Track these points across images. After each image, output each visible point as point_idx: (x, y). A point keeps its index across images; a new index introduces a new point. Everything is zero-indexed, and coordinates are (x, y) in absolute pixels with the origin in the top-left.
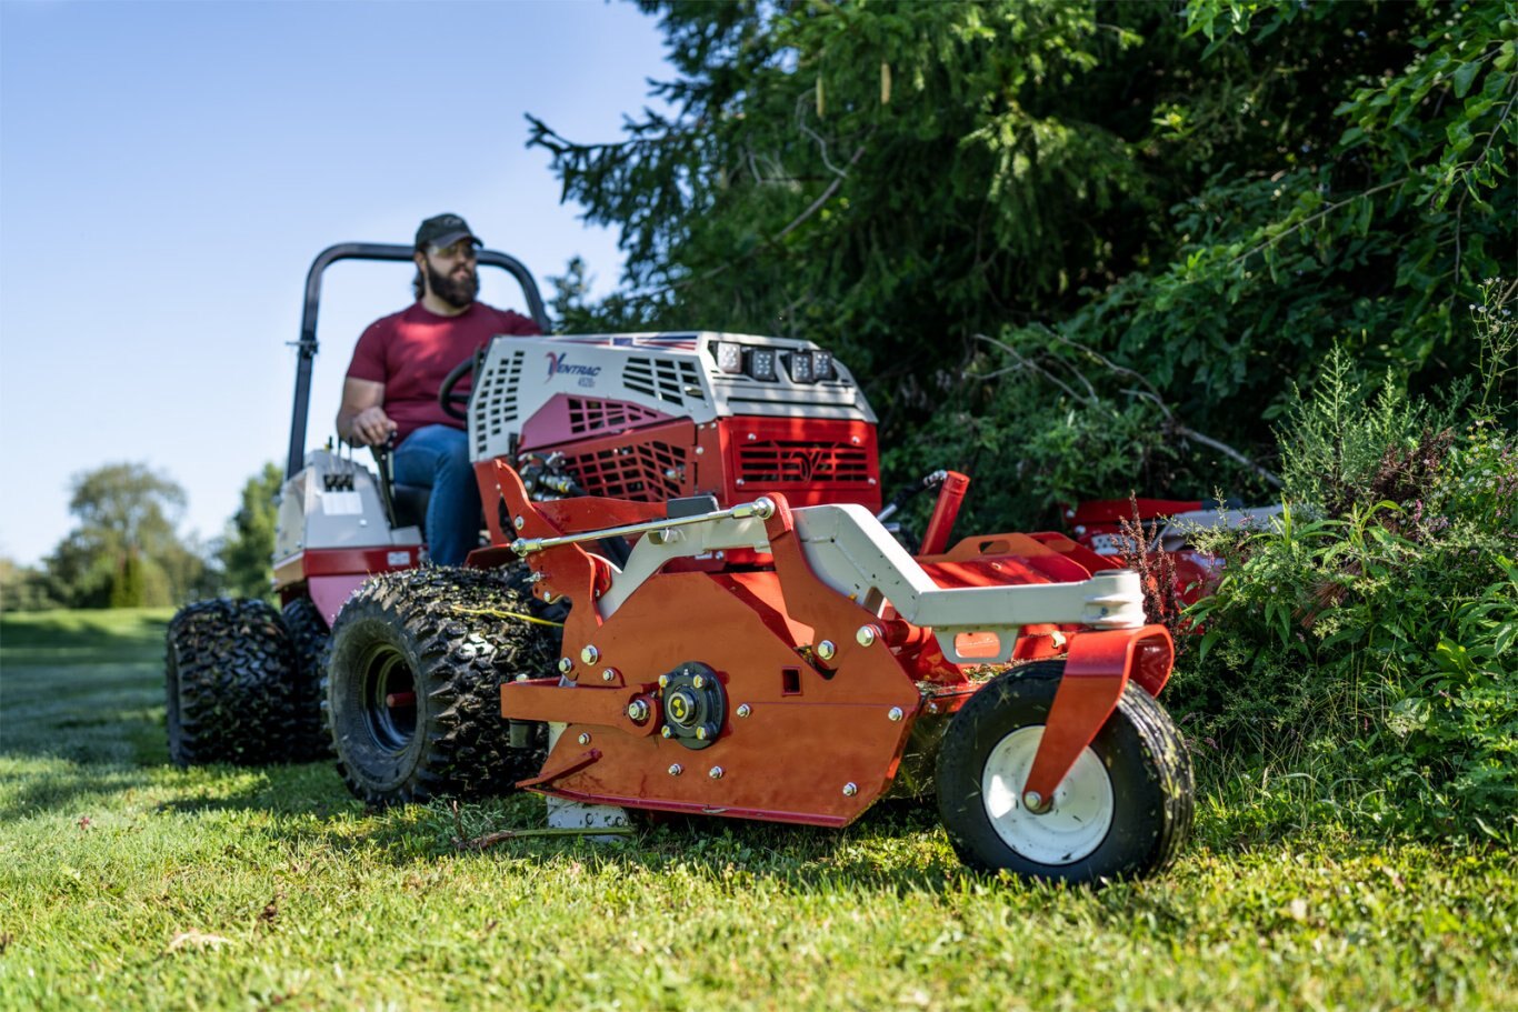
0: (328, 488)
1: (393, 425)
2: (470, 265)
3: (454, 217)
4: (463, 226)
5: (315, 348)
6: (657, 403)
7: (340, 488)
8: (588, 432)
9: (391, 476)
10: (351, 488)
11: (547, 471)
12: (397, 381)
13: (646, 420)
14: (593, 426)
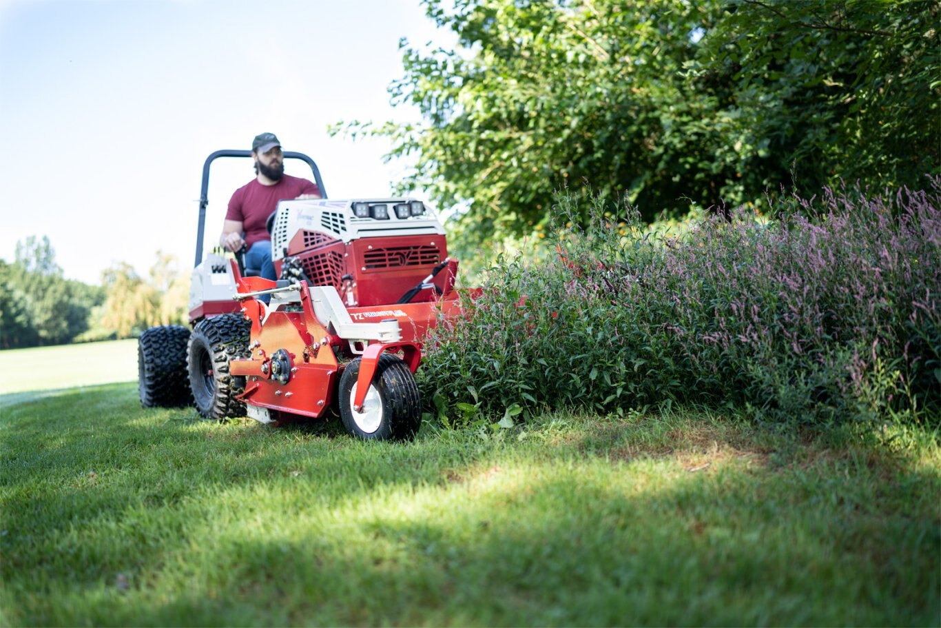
0: (214, 271)
1: (243, 241)
2: (279, 159)
3: (271, 134)
4: (275, 140)
5: (206, 202)
6: (331, 233)
7: (220, 272)
8: (310, 247)
9: (245, 265)
10: (225, 271)
11: (293, 266)
12: (248, 222)
13: (329, 241)
14: (313, 243)
